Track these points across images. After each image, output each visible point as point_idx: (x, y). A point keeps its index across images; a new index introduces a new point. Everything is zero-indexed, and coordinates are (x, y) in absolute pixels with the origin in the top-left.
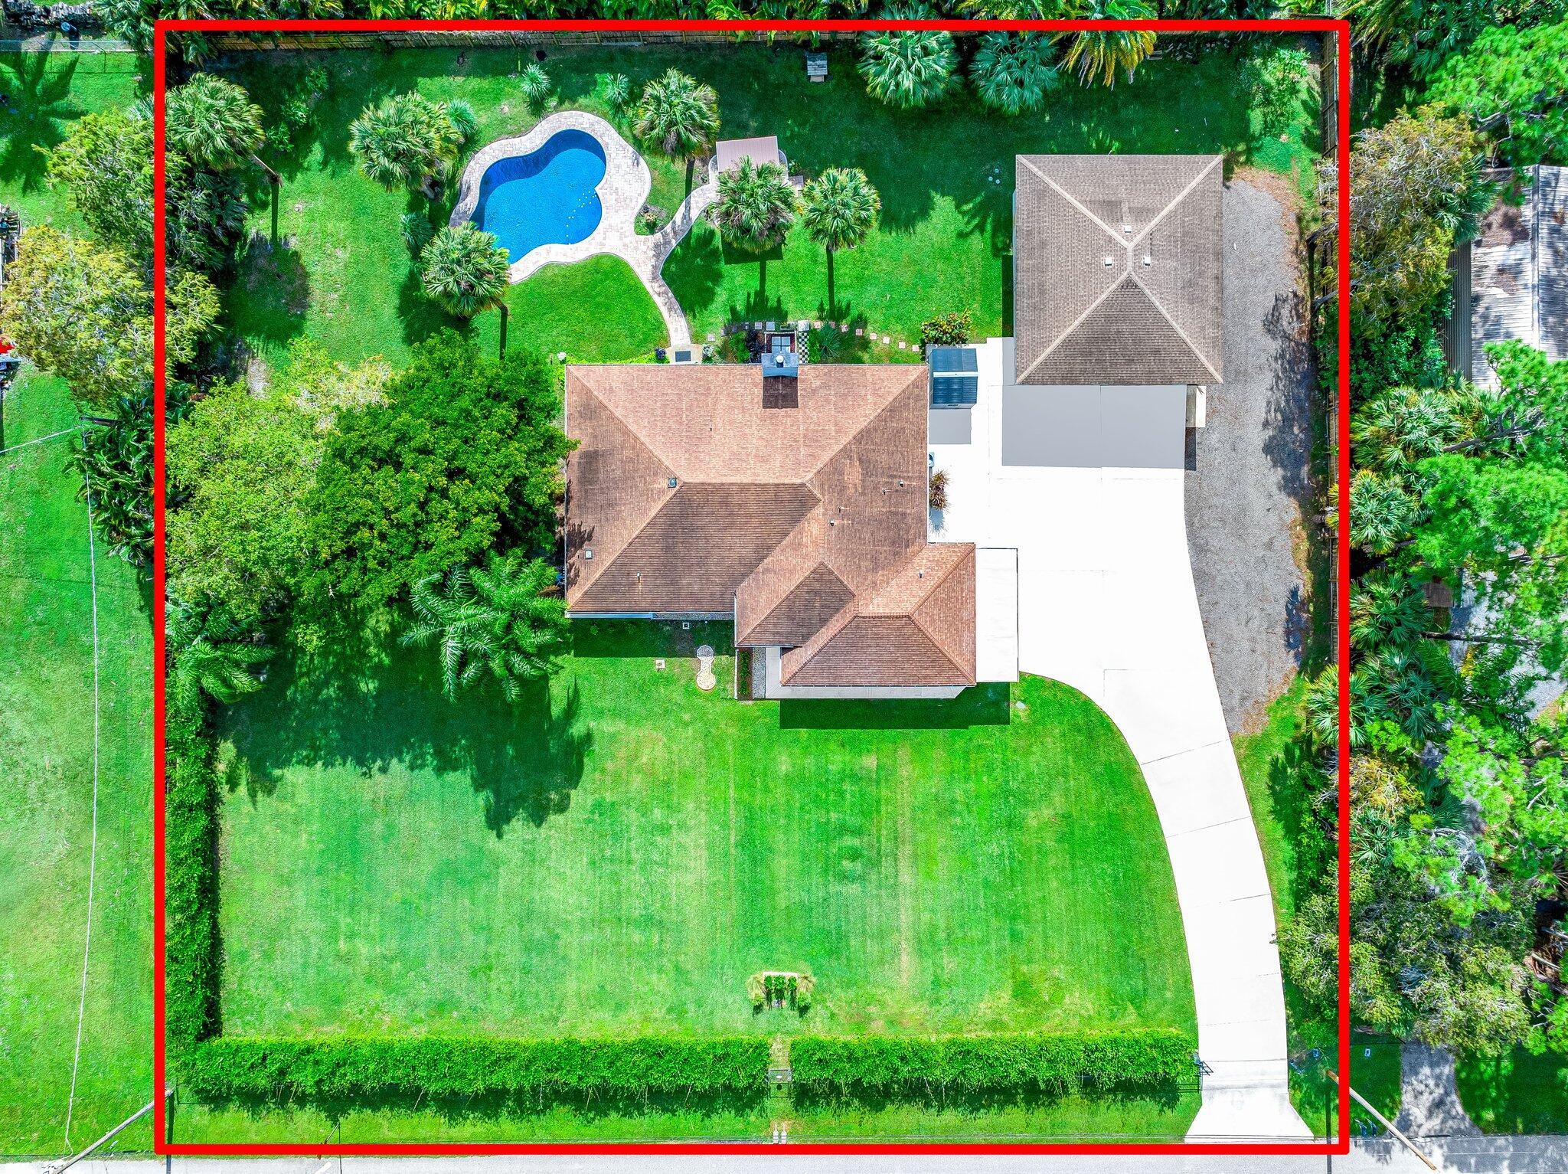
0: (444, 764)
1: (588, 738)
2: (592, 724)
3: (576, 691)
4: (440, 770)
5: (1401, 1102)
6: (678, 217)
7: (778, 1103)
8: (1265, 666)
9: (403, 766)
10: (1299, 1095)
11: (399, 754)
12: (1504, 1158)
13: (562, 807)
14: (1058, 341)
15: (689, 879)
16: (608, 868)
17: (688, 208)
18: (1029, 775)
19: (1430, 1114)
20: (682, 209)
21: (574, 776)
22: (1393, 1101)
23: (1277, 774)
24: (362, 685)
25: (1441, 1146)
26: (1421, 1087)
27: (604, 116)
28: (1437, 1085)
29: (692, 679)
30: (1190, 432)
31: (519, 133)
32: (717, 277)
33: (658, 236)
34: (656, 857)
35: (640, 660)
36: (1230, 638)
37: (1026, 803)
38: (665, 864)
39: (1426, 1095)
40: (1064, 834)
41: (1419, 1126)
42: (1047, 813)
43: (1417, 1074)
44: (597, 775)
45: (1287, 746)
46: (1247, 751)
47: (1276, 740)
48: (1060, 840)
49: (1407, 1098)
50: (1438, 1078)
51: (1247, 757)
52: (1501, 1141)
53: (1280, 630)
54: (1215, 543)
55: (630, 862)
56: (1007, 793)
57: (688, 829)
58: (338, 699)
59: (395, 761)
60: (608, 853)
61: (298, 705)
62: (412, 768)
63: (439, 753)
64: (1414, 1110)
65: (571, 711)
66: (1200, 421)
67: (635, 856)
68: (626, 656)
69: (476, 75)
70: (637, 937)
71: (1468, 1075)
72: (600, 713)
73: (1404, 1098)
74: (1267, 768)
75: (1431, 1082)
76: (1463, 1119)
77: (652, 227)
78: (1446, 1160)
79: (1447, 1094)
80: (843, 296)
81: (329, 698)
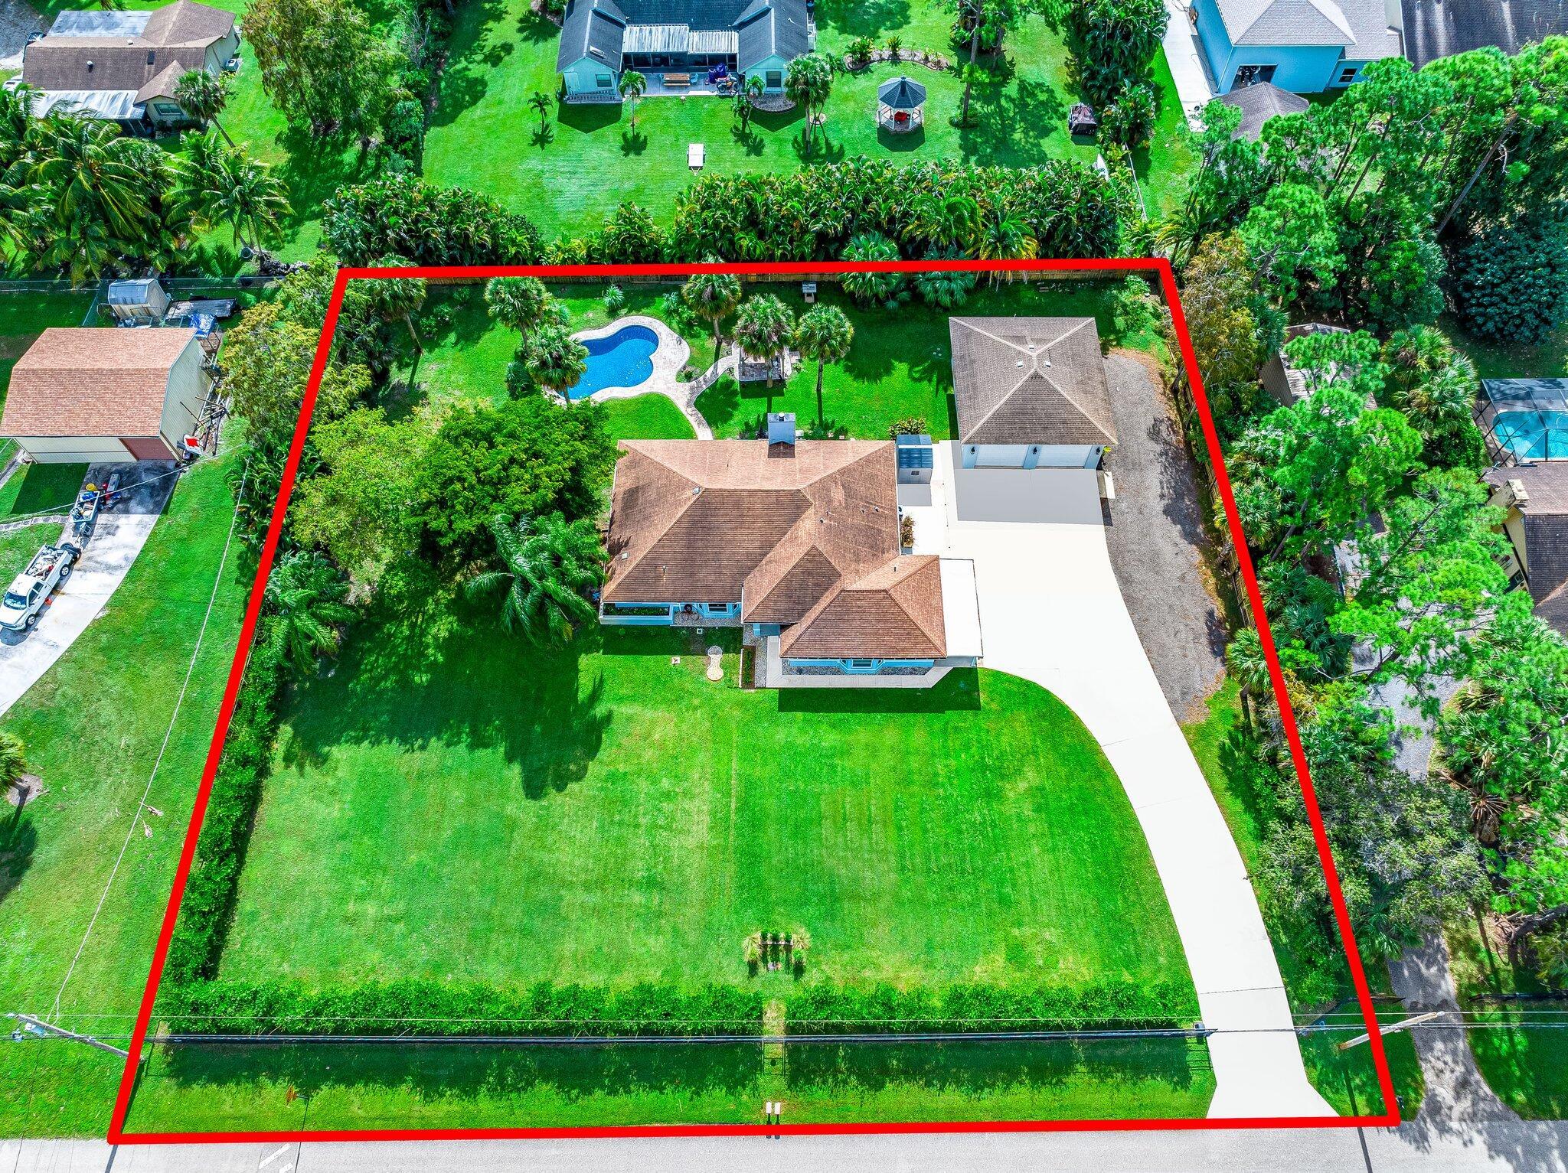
0: (479, 742)
1: (608, 718)
2: (614, 707)
3: (602, 681)
4: (472, 747)
5: (1423, 1082)
6: (708, 373)
7: (771, 1080)
8: (1198, 668)
9: (441, 743)
10: (1315, 1074)
11: (438, 734)
12: (1552, 1147)
13: (579, 777)
14: (990, 414)
15: (691, 842)
16: (615, 831)
17: (716, 368)
18: (1002, 753)
19: (1458, 1097)
20: (711, 369)
21: (592, 749)
22: (1415, 1080)
23: (1226, 756)
24: (417, 679)
25: (1479, 1132)
26: (1440, 1065)
27: (659, 318)
28: (1455, 1062)
29: (703, 672)
30: (1104, 501)
31: (599, 327)
32: (735, 406)
33: (694, 383)
34: (661, 822)
35: (659, 657)
36: (1163, 646)
37: (1003, 777)
38: (668, 828)
39: (1448, 1074)
40: (1039, 804)
41: (1450, 1108)
42: (1022, 786)
43: (1432, 1049)
44: (614, 749)
45: (1230, 733)
46: (1197, 738)
47: (1220, 727)
48: (1038, 809)
49: (1429, 1076)
50: (1454, 1053)
51: (1196, 741)
52: (1542, 1126)
53: (1204, 640)
54: (1136, 576)
55: (637, 826)
56: (985, 768)
57: (693, 797)
58: (393, 689)
59: (433, 739)
60: (617, 818)
61: (356, 695)
62: (448, 745)
63: (474, 732)
64: (1440, 1090)
65: (594, 697)
66: (1111, 494)
67: (643, 821)
68: (648, 654)
69: (572, 297)
70: (637, 898)
71: (1485, 1051)
72: (621, 700)
73: (1425, 1077)
74: (1216, 751)
75: (1448, 1058)
76: (1493, 1100)
77: (689, 377)
78: (1490, 1149)
79: (1469, 1072)
80: (828, 417)
81: (386, 690)
